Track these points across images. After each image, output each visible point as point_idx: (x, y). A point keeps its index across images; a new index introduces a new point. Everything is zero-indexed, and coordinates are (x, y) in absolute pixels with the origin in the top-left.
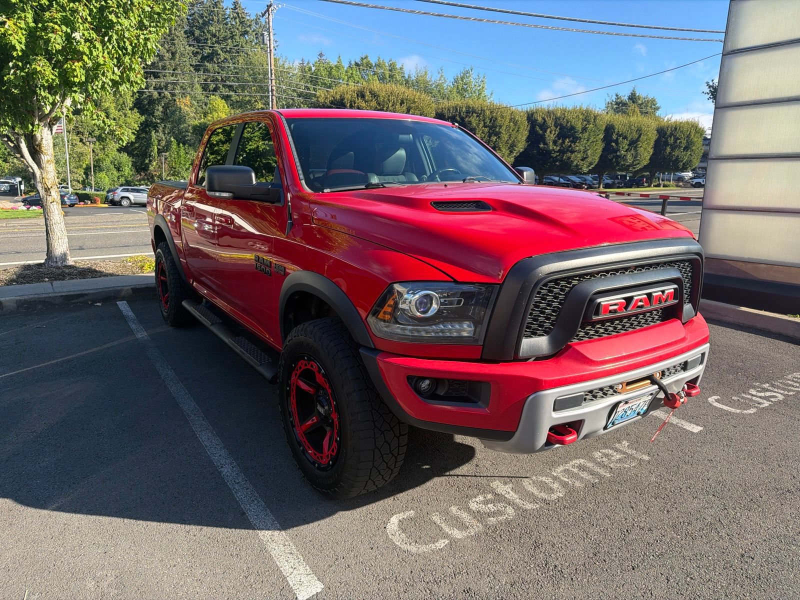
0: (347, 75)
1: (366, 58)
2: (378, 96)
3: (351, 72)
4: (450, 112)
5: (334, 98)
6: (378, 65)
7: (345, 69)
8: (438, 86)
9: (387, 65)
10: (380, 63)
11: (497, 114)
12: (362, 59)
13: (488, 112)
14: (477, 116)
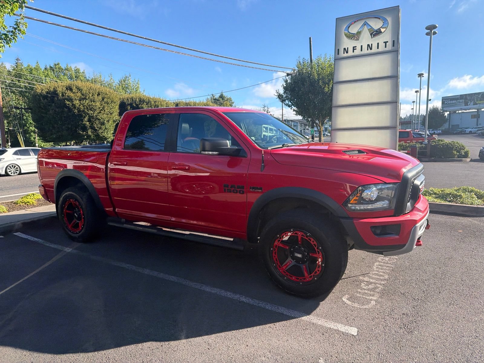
0: (44, 75)
1: (58, 64)
2: (82, 90)
3: (47, 72)
4: (128, 101)
5: (48, 90)
6: (67, 69)
7: (42, 70)
8: (109, 84)
9: (73, 69)
10: (68, 68)
11: (158, 103)
12: (55, 65)
13: (153, 103)
14: (147, 104)
